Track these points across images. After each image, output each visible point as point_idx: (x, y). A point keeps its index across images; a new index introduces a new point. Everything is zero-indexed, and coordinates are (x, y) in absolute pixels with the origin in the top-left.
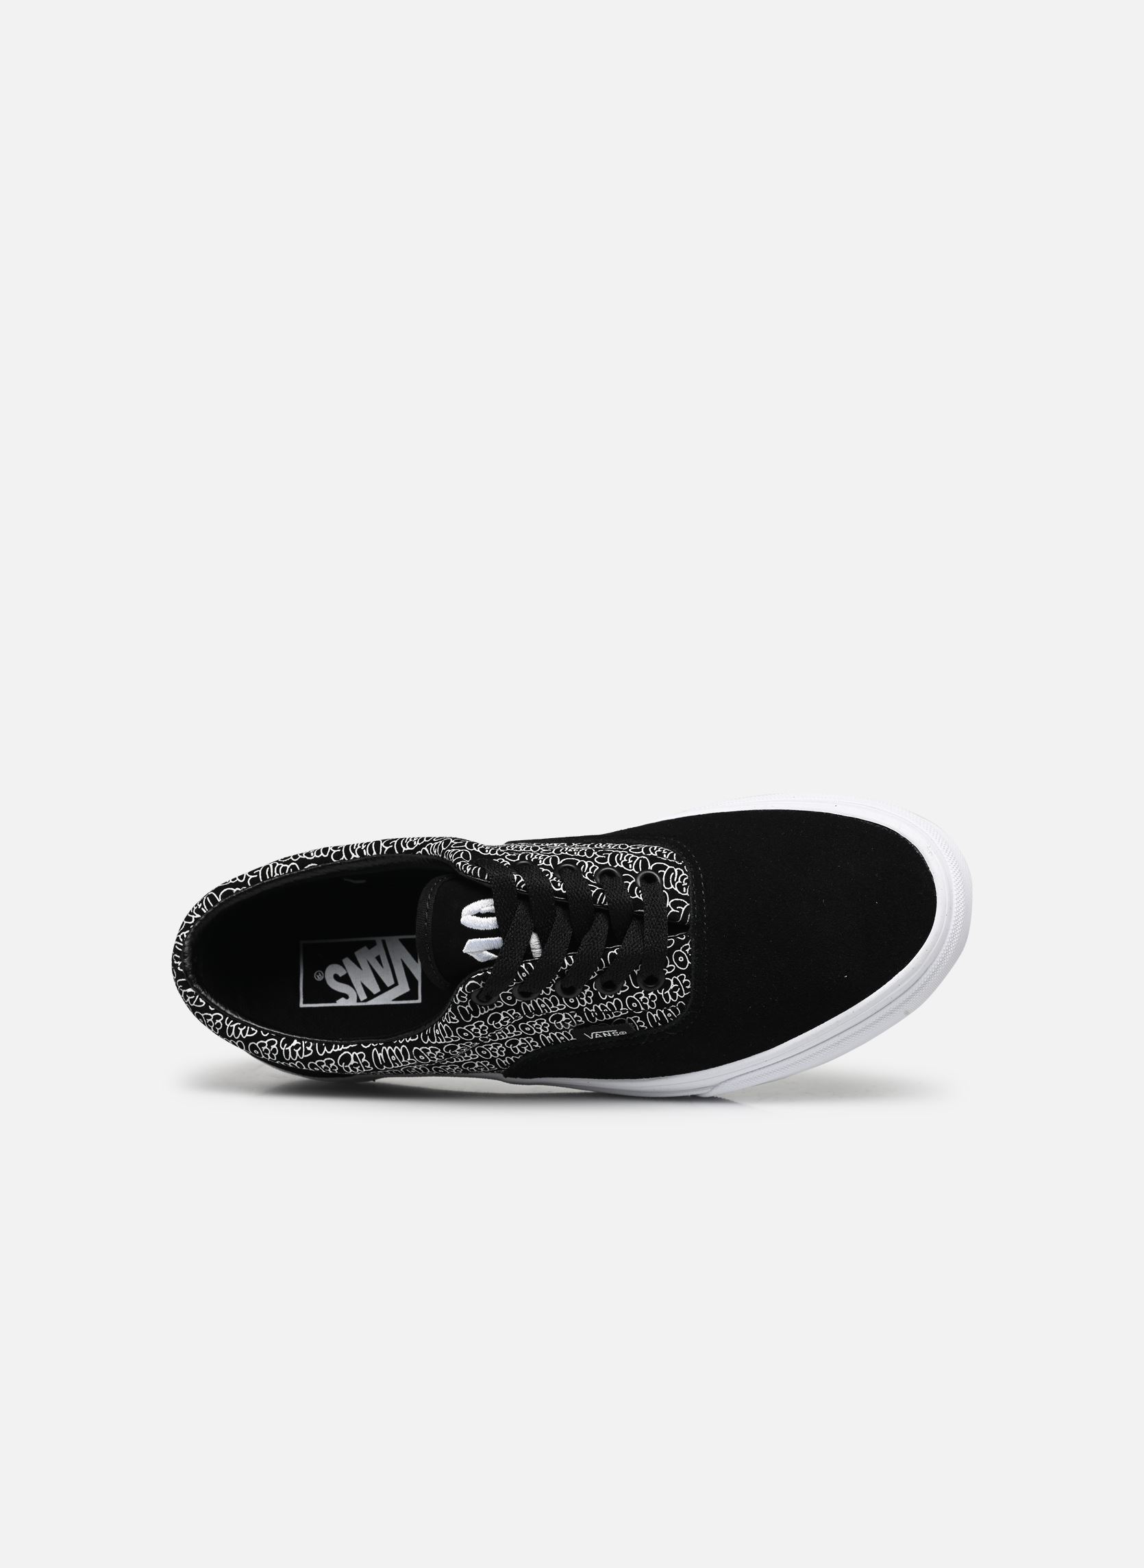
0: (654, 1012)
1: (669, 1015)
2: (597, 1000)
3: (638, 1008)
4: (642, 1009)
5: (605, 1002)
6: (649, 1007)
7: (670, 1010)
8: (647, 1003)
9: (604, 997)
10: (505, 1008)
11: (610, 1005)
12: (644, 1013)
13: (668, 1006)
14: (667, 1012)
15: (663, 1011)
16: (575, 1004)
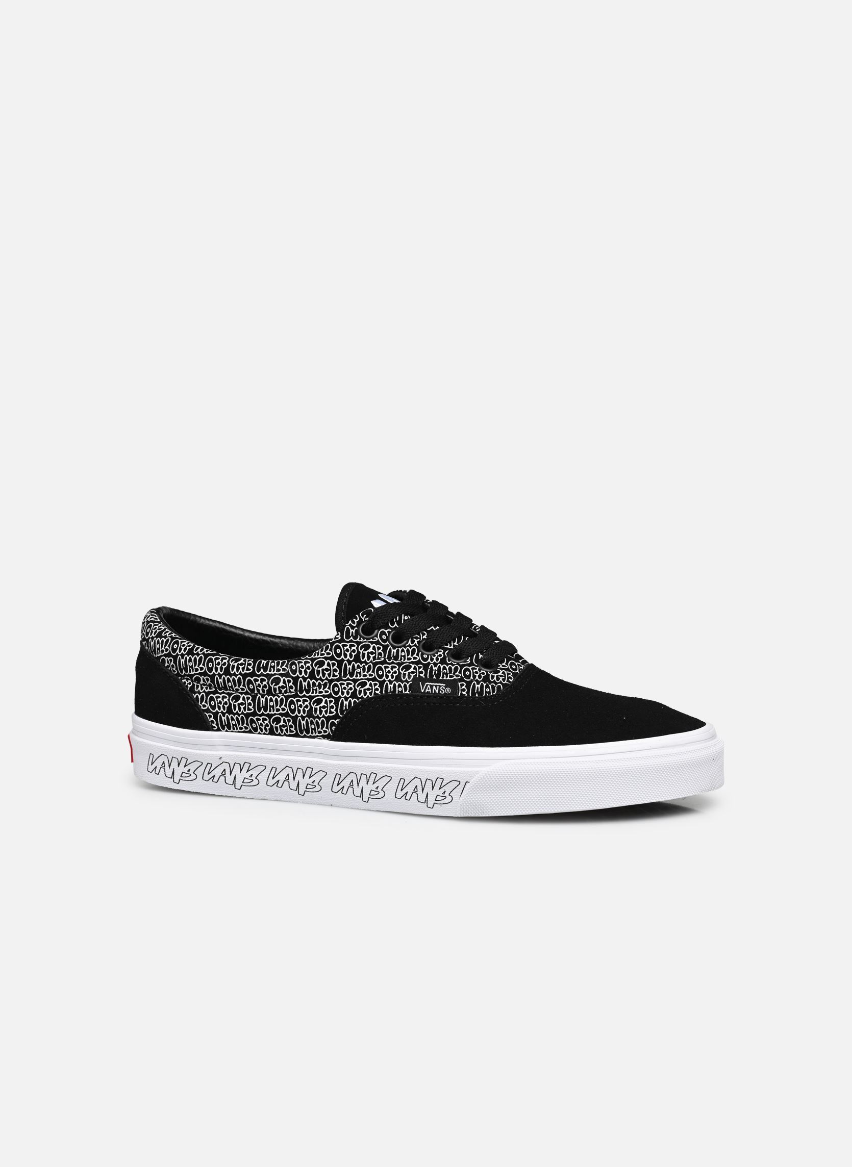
0: (478, 683)
1: (488, 690)
2: (443, 661)
3: (468, 677)
4: (472, 678)
5: (447, 664)
6: (477, 678)
7: (490, 686)
8: (477, 675)
9: (449, 661)
10: (377, 643)
11: (450, 668)
12: (472, 681)
13: (490, 682)
14: (487, 687)
15: (485, 685)
16: (426, 660)
